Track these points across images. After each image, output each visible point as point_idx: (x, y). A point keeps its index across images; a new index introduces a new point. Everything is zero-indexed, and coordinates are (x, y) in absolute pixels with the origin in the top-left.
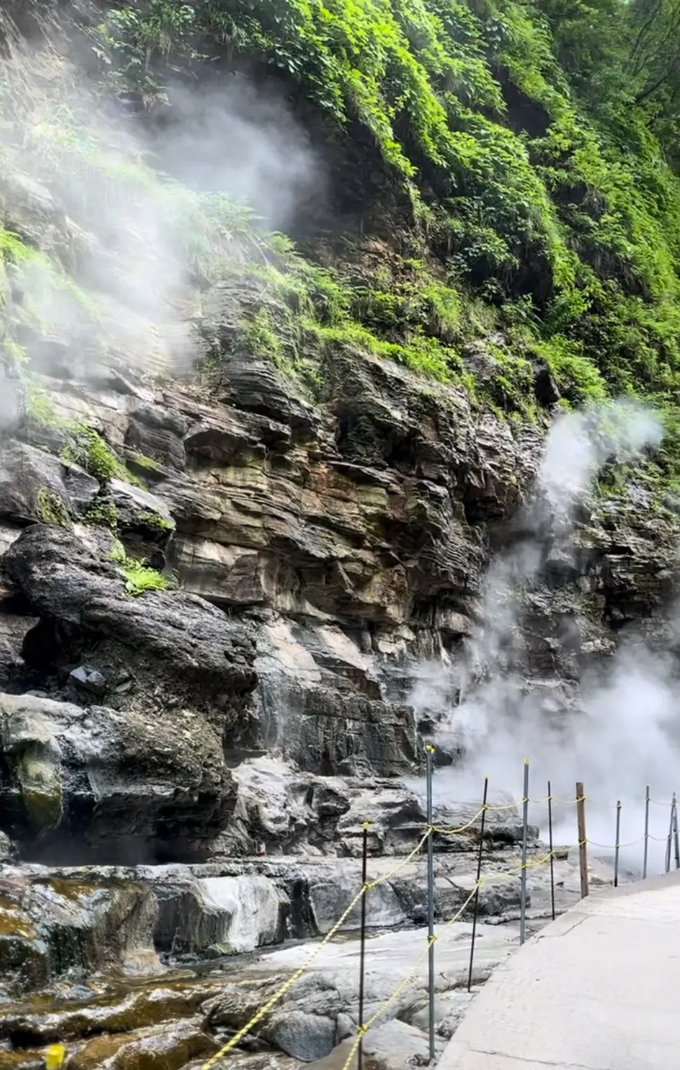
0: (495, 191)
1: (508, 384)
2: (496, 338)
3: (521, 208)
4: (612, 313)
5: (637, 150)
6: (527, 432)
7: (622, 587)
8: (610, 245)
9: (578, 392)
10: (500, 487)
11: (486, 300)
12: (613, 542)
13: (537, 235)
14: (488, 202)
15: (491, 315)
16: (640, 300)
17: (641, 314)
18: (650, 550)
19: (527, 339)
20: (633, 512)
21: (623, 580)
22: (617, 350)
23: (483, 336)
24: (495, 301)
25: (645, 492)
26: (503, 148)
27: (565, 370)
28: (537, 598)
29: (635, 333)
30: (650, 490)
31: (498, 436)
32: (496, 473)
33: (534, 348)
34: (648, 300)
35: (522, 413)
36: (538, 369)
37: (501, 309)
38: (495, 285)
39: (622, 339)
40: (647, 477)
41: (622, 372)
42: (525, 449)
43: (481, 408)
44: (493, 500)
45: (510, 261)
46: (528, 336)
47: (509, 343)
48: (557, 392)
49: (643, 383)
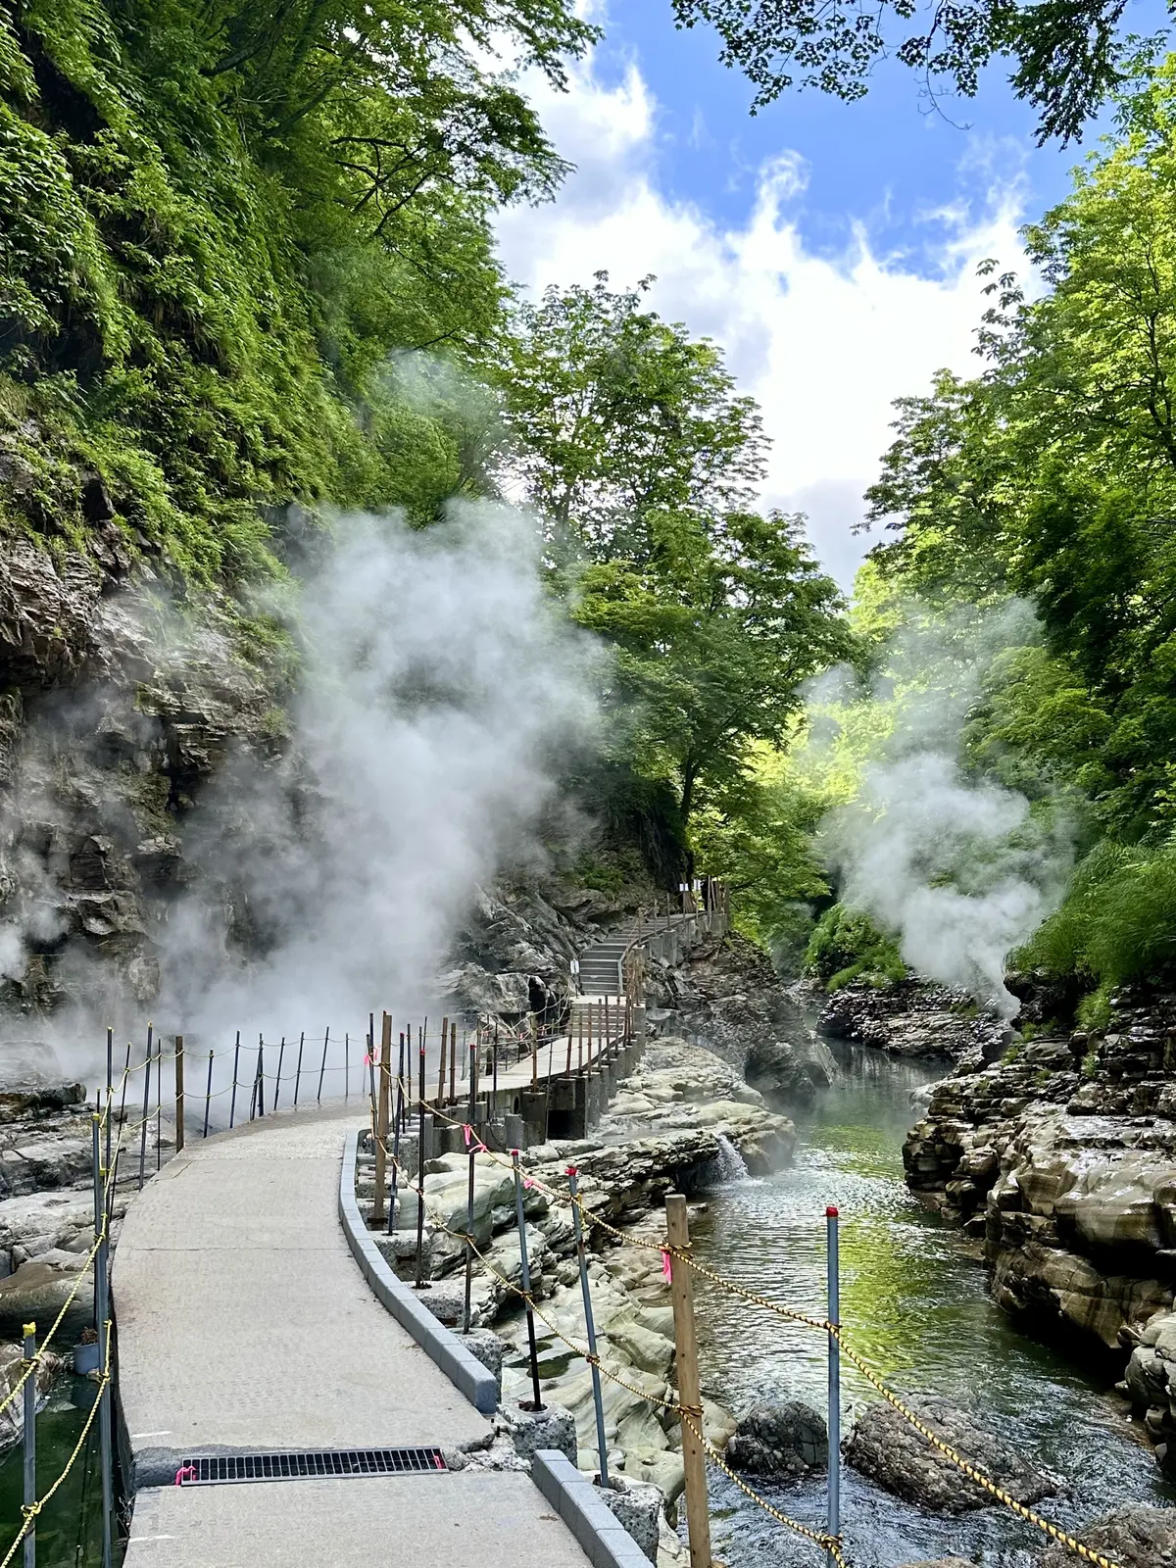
0: (28, 229)
1: (50, 500)
2: (30, 431)
3: (64, 256)
4: (177, 388)
5: (210, 146)
6: (73, 564)
7: (193, 767)
8: (174, 293)
9: (138, 506)
10: (41, 644)
11: (14, 375)
12: (182, 708)
13: (84, 294)
14: (19, 243)
15: (21, 396)
16: (214, 372)
17: (215, 391)
18: (227, 716)
19: (71, 434)
20: (207, 666)
21: (194, 757)
22: (185, 441)
23: (13, 429)
24: (27, 378)
25: (222, 639)
26: (38, 165)
27: (120, 471)
28: (81, 783)
29: (209, 418)
30: (228, 636)
31: (37, 572)
32: (35, 624)
33: (81, 446)
34: (225, 371)
35: (67, 538)
36: (86, 477)
37: (35, 388)
38: (26, 355)
39: (192, 426)
40: (225, 618)
41: (193, 471)
42: (72, 589)
43: (13, 532)
44: (31, 660)
45: (48, 326)
46: (71, 429)
47: (45, 438)
48: (111, 508)
49: (218, 486)
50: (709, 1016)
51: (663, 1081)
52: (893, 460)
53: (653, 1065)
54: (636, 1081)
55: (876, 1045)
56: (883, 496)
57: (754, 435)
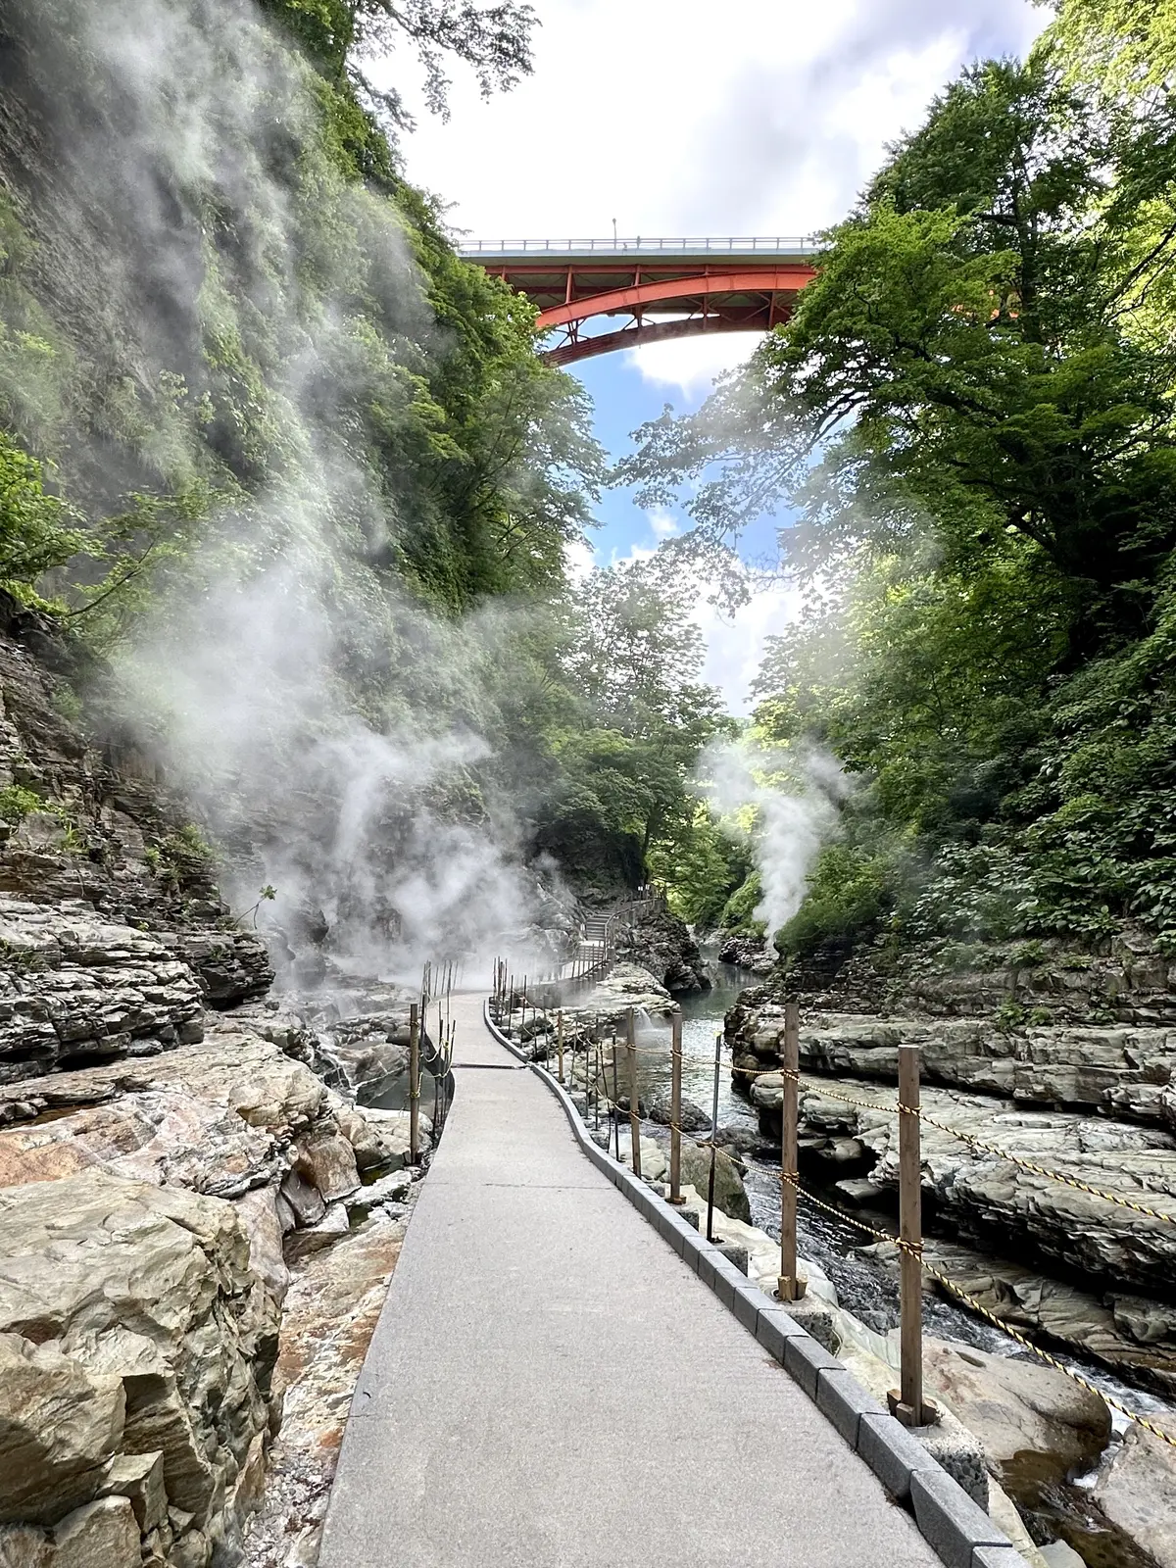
50: (648, 952)
51: (619, 983)
52: (765, 665)
53: (616, 976)
54: (606, 983)
55: (746, 967)
56: (759, 684)
57: (697, 643)
